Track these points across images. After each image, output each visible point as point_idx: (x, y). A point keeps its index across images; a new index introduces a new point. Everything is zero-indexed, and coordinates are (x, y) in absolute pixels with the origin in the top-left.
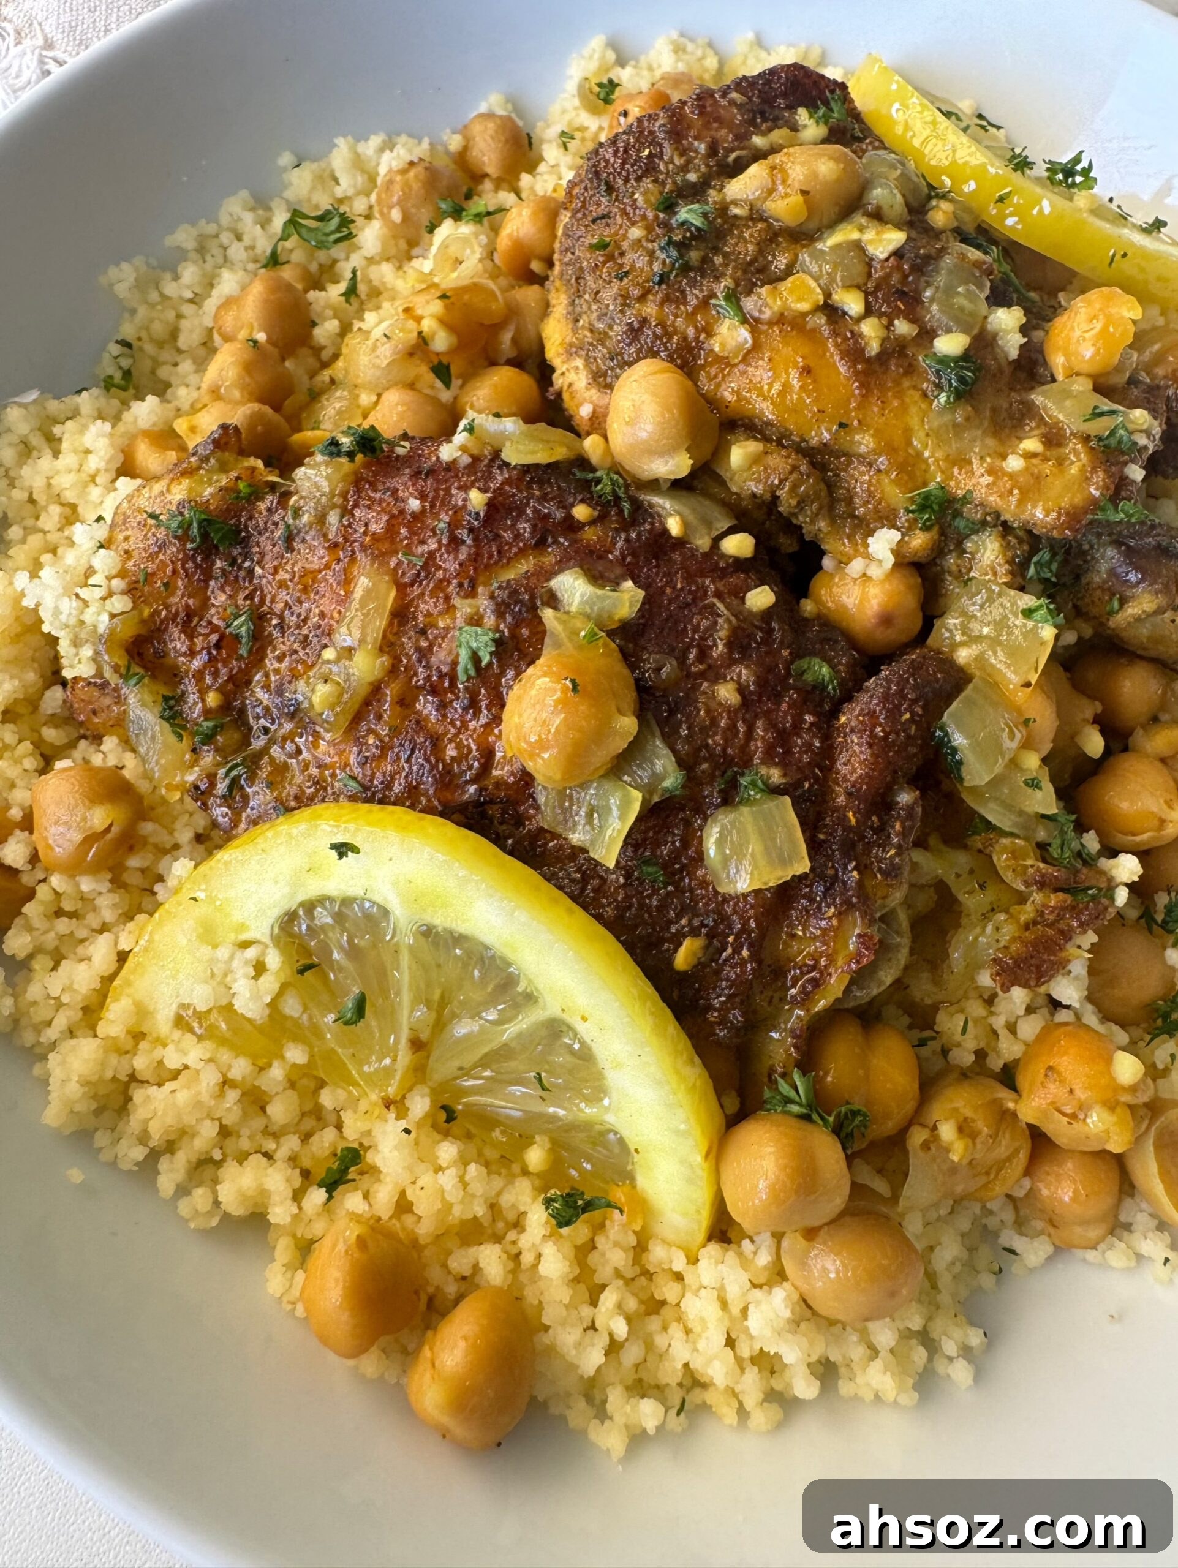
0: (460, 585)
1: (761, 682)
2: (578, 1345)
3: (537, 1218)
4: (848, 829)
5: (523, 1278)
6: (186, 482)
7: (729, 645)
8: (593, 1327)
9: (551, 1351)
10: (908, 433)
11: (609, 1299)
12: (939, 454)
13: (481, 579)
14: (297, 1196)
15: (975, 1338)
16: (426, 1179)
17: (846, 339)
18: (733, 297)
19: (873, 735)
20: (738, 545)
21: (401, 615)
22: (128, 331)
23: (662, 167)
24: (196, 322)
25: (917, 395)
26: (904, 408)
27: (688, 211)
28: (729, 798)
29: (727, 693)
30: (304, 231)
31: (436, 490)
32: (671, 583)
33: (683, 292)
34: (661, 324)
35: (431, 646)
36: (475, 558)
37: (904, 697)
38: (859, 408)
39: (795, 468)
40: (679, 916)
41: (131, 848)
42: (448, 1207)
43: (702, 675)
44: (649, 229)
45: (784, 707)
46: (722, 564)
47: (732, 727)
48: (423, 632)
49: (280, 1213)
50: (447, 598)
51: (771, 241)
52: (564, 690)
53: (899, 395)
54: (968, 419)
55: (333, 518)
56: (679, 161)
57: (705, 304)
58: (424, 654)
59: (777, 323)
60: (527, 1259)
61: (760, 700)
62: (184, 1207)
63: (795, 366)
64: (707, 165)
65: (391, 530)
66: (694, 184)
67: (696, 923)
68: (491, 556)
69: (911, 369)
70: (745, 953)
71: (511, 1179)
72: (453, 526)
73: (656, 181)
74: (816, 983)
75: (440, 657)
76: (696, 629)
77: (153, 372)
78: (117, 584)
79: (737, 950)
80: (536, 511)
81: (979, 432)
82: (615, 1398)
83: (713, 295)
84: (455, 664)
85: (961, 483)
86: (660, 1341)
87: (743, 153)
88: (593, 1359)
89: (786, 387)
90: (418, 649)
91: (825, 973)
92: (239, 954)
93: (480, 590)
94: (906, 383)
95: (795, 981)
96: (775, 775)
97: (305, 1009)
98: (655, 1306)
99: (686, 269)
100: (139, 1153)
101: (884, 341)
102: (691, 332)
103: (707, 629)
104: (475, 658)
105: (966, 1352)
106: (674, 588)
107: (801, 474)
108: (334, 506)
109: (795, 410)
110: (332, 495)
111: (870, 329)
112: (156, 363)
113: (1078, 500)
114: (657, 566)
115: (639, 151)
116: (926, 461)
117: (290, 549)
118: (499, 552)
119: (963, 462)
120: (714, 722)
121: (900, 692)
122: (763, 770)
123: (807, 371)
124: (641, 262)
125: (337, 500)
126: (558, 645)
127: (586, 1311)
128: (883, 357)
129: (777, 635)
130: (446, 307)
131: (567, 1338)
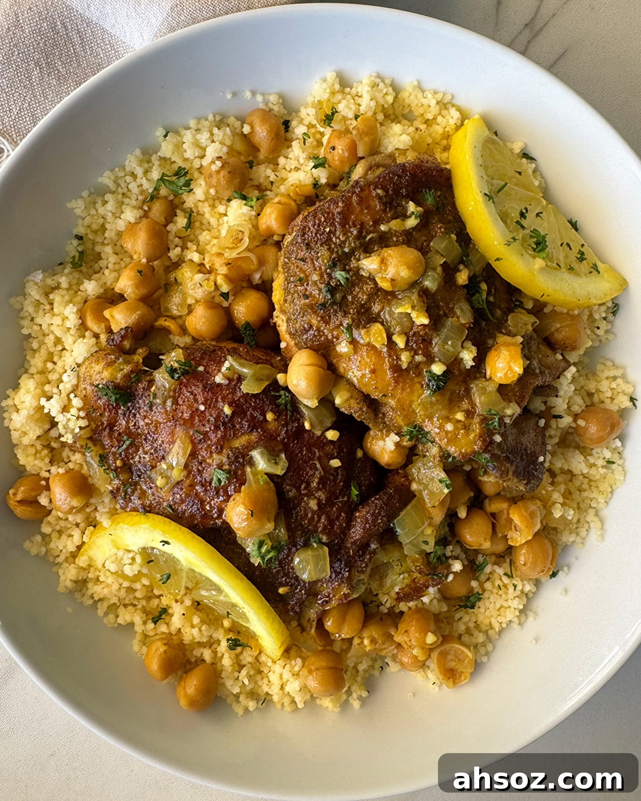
0: (217, 448)
1: (328, 499)
2: (231, 685)
3: (224, 644)
4: (349, 556)
5: (217, 660)
6: (110, 370)
7: (318, 484)
8: (238, 679)
9: (223, 684)
10: (412, 402)
11: (244, 672)
12: (422, 413)
13: (226, 445)
14: (145, 623)
15: (364, 694)
16: (188, 630)
17: (393, 360)
18: (349, 328)
19: (365, 527)
20: (332, 435)
21: (193, 455)
22: (81, 230)
23: (334, 239)
24: (113, 226)
25: (418, 386)
26: (412, 392)
27: (340, 274)
28: (307, 545)
29: (313, 504)
30: (167, 183)
31: (212, 399)
32: (301, 452)
33: (330, 317)
34: (318, 330)
35: (204, 469)
36: (223, 437)
37: (380, 514)
38: (393, 390)
39: (361, 409)
40: (282, 577)
41: (87, 506)
42: (194, 638)
43: (306, 495)
44: (321, 276)
45: (334, 509)
46: (325, 441)
47: (313, 517)
48: (201, 463)
49: (139, 628)
50: (211, 452)
51: (376, 294)
52: (248, 514)
53: (411, 387)
54: (437, 401)
55: (169, 403)
56: (342, 238)
57: (338, 327)
58: (200, 472)
59: (366, 346)
60: (219, 655)
61: (326, 507)
62: (105, 620)
63: (370, 367)
64: (355, 243)
65: (192, 417)
66: (347, 253)
67: (288, 580)
68: (230, 436)
69: (419, 374)
70: (303, 592)
71: (216, 629)
72: (217, 419)
73: (329, 249)
74: (327, 602)
75: (206, 475)
76: (307, 474)
77: (93, 249)
78: (82, 414)
79: (300, 591)
80: (252, 415)
81: (441, 407)
82: (242, 698)
83: (341, 324)
84: (212, 480)
85: (428, 427)
86: (260, 683)
87: (375, 235)
88: (236, 690)
89: (363, 375)
90: (198, 470)
91: (331, 599)
92: (126, 555)
93: (224, 451)
94: (416, 380)
95: (321, 599)
96: (324, 539)
97: (149, 571)
98: (260, 672)
99: (334, 303)
100: (90, 602)
101: (410, 363)
102: (330, 337)
103: (311, 475)
104: (219, 481)
105: (360, 698)
106: (302, 454)
107: (363, 412)
108: (170, 397)
109: (365, 385)
110: (170, 390)
111: (405, 358)
112: (94, 243)
113: (469, 450)
114: (297, 444)
115: (325, 228)
116: (416, 414)
117: (151, 410)
118: (234, 434)
119: (431, 418)
120: (306, 515)
121: (379, 513)
122: (321, 536)
123: (373, 372)
124: (316, 292)
125: (171, 394)
126: (250, 486)
127: (236, 674)
128: (407, 370)
129: (340, 477)
130: (229, 269)
131: (229, 683)
